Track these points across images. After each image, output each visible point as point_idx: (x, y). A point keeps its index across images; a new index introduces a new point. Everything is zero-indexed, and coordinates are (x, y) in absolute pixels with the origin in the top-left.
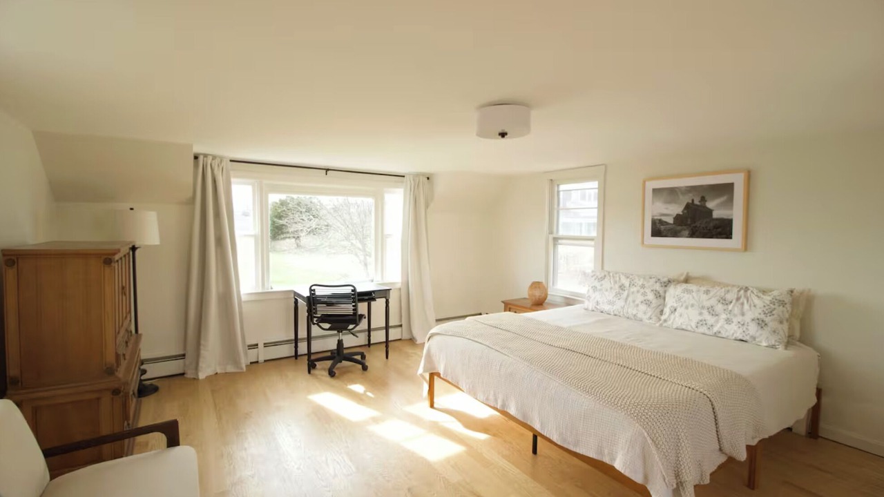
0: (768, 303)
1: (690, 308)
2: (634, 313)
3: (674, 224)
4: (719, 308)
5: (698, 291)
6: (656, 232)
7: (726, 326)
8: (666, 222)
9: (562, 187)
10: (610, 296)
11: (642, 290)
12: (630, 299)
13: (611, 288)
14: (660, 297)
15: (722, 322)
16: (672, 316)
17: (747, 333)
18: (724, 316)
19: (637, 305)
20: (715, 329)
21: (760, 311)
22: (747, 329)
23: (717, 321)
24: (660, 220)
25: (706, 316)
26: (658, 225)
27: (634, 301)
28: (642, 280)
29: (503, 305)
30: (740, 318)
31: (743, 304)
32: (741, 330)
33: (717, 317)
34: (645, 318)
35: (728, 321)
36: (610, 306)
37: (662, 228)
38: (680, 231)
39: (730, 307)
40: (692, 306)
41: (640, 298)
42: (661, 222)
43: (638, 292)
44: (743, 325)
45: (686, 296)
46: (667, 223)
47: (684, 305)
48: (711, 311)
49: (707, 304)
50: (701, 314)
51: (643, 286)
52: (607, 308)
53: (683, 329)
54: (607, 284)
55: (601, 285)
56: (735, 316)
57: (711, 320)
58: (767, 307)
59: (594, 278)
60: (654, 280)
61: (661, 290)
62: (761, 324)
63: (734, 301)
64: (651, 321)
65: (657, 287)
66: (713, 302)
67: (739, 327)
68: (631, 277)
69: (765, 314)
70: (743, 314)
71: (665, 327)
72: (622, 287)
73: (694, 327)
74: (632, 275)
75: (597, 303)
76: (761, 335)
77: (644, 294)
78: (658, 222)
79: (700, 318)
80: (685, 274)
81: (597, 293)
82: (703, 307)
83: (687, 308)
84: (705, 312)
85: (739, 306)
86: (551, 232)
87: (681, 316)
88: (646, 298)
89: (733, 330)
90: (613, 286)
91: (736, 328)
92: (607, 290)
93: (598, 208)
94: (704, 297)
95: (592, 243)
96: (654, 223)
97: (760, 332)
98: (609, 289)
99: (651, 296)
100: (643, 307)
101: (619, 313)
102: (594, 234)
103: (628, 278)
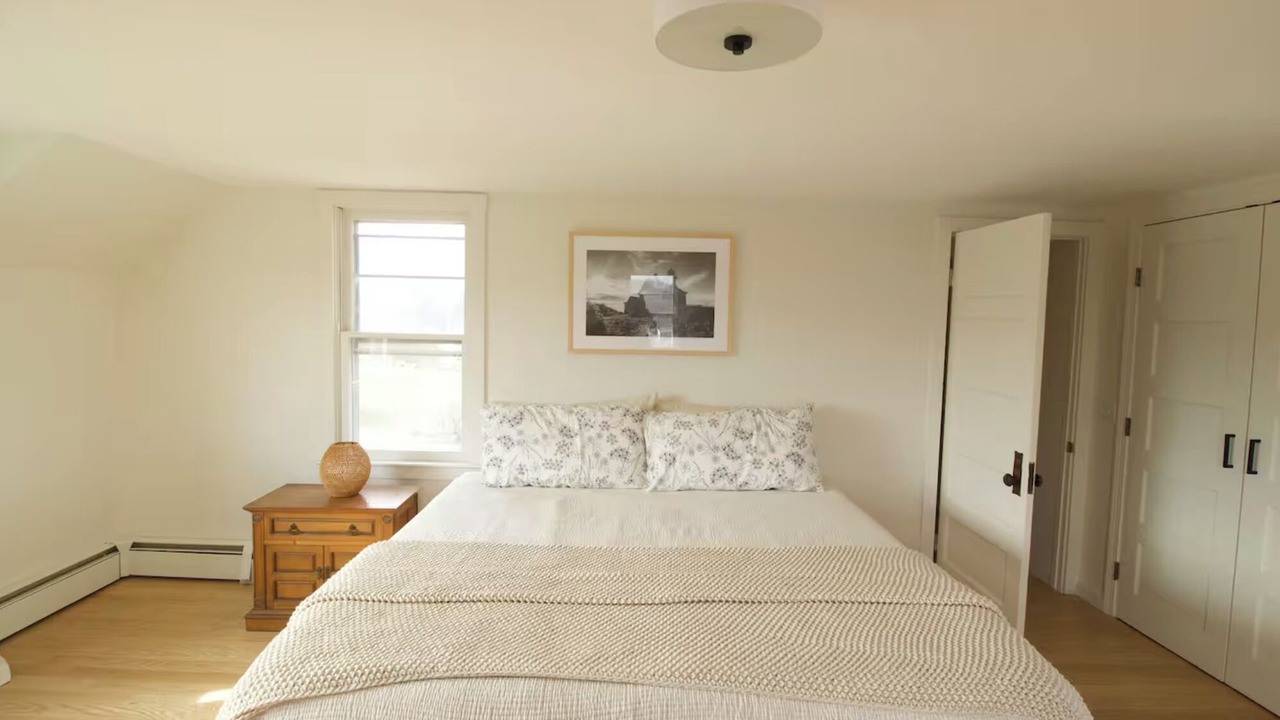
0: (796, 428)
1: (696, 453)
2: (601, 478)
3: (626, 312)
4: (739, 445)
5: (700, 423)
6: (595, 328)
7: (756, 472)
8: (612, 310)
9: (363, 228)
10: (550, 452)
11: (606, 434)
12: (589, 451)
13: (545, 436)
14: (637, 439)
15: (747, 468)
16: (672, 470)
17: (784, 477)
18: (748, 457)
19: (605, 462)
20: (741, 480)
21: (790, 442)
22: (783, 471)
23: (741, 468)
24: (602, 307)
25: (725, 461)
26: (599, 315)
27: (597, 455)
28: (599, 414)
29: (249, 515)
30: (771, 457)
31: (766, 434)
32: (775, 475)
33: (739, 461)
34: (620, 482)
35: (757, 464)
36: (552, 472)
37: (606, 320)
38: (636, 326)
39: (753, 442)
40: (700, 447)
41: (606, 448)
42: (604, 310)
43: (599, 436)
44: (777, 466)
45: (685, 434)
46: (612, 312)
47: (687, 449)
48: (729, 451)
49: (721, 442)
50: (716, 459)
51: (605, 425)
52: (545, 475)
53: (690, 489)
54: (531, 428)
55: (521, 433)
56: (764, 454)
57: (732, 466)
58: (798, 435)
59: (496, 420)
60: (621, 411)
61: (636, 427)
62: (798, 461)
63: (755, 432)
64: (631, 486)
65: (629, 422)
66: (728, 437)
67: (773, 470)
68: (575, 410)
69: (798, 445)
70: (773, 450)
71: (664, 491)
72: (565, 431)
73: (709, 481)
74: (576, 406)
75: (521, 470)
76: (801, 476)
77: (612, 439)
78: (598, 308)
79: (717, 466)
80: (653, 397)
81: (516, 450)
82: (716, 448)
83: (691, 452)
84: (721, 454)
85: (764, 439)
86: (345, 329)
87: (685, 467)
88: (616, 446)
89: (766, 477)
90: (546, 431)
91: (769, 472)
92: (536, 441)
93: (469, 278)
94: (714, 432)
95: (457, 348)
96: (591, 311)
97: (799, 472)
98: (540, 438)
99: (623, 442)
100: (615, 463)
101: (571, 480)
102: (458, 330)
103: (571, 412)
